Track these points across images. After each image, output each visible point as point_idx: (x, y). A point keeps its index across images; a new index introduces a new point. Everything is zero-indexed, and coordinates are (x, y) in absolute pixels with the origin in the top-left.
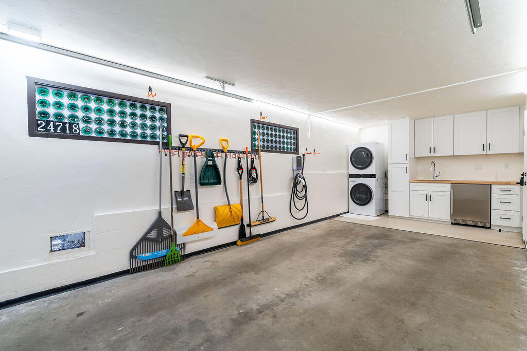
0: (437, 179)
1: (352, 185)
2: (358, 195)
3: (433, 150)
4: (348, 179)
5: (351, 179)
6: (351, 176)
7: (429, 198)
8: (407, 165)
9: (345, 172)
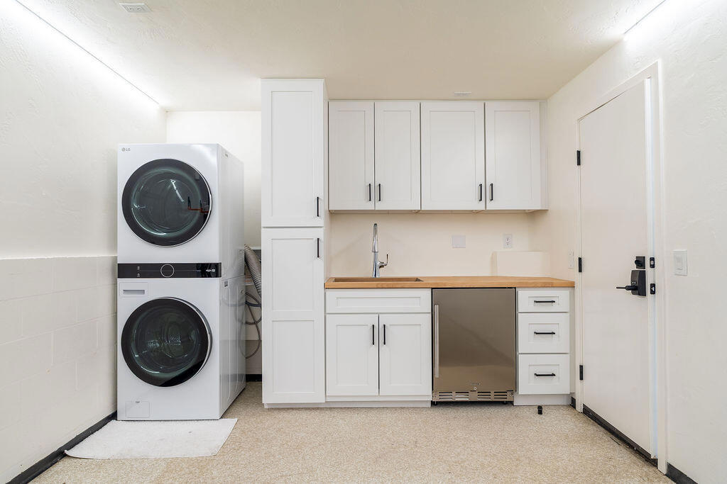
0: (382, 273)
1: (128, 306)
2: (153, 344)
3: (374, 191)
4: (115, 284)
5: (125, 283)
6: (126, 271)
7: (379, 335)
8: (320, 233)
9: (100, 255)
